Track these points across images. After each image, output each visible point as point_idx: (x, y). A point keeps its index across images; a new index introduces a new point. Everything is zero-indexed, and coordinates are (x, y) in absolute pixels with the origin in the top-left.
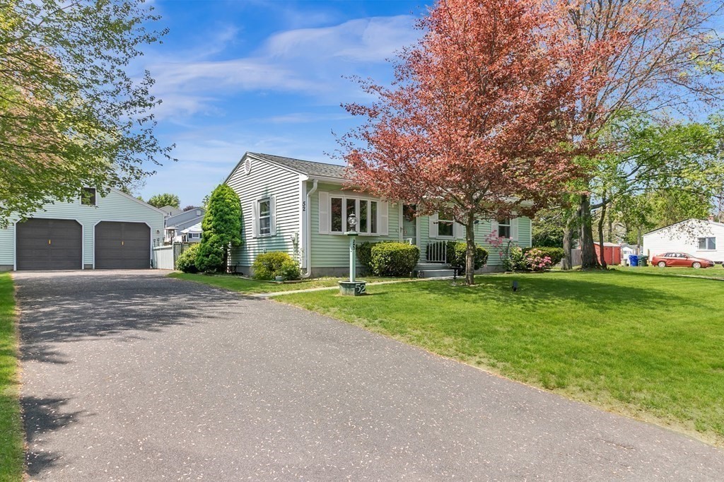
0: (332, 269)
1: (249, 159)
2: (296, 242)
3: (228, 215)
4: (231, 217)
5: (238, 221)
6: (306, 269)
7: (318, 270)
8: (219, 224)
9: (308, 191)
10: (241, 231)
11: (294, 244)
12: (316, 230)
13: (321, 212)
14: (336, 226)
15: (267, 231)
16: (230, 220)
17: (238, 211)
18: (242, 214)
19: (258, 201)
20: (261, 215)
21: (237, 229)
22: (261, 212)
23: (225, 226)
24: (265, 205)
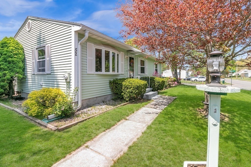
0: (95, 99)
1: (30, 21)
2: (68, 81)
3: (12, 58)
4: (13, 59)
5: (21, 63)
6: (78, 102)
7: (87, 101)
8: (3, 64)
9: (79, 40)
10: (24, 69)
11: (66, 82)
12: (86, 71)
13: (88, 58)
14: (98, 68)
15: (44, 70)
16: (13, 61)
17: (21, 56)
18: (25, 58)
19: (36, 49)
20: (39, 59)
21: (20, 68)
22: (38, 57)
23: (8, 65)
24: (42, 52)
